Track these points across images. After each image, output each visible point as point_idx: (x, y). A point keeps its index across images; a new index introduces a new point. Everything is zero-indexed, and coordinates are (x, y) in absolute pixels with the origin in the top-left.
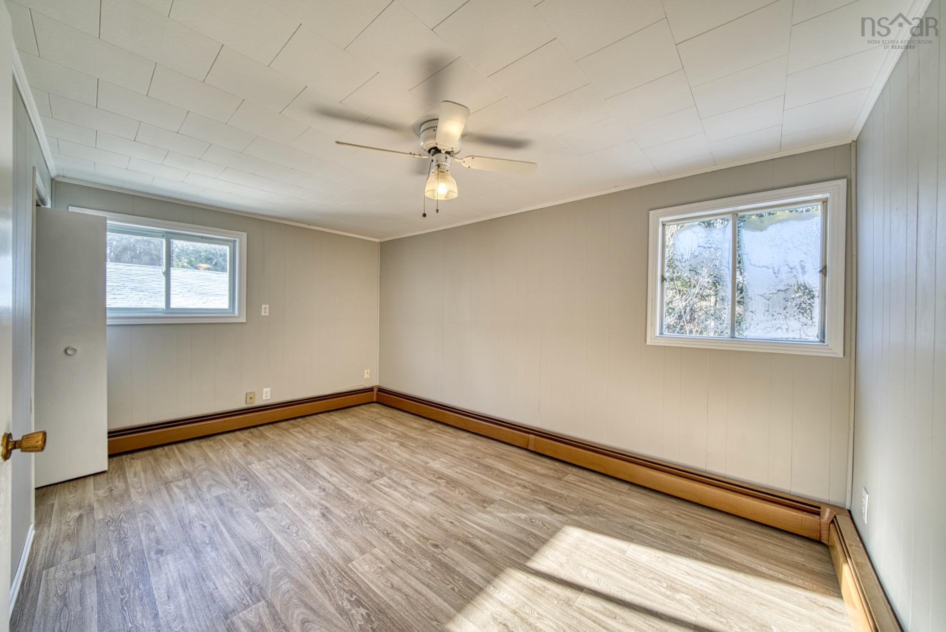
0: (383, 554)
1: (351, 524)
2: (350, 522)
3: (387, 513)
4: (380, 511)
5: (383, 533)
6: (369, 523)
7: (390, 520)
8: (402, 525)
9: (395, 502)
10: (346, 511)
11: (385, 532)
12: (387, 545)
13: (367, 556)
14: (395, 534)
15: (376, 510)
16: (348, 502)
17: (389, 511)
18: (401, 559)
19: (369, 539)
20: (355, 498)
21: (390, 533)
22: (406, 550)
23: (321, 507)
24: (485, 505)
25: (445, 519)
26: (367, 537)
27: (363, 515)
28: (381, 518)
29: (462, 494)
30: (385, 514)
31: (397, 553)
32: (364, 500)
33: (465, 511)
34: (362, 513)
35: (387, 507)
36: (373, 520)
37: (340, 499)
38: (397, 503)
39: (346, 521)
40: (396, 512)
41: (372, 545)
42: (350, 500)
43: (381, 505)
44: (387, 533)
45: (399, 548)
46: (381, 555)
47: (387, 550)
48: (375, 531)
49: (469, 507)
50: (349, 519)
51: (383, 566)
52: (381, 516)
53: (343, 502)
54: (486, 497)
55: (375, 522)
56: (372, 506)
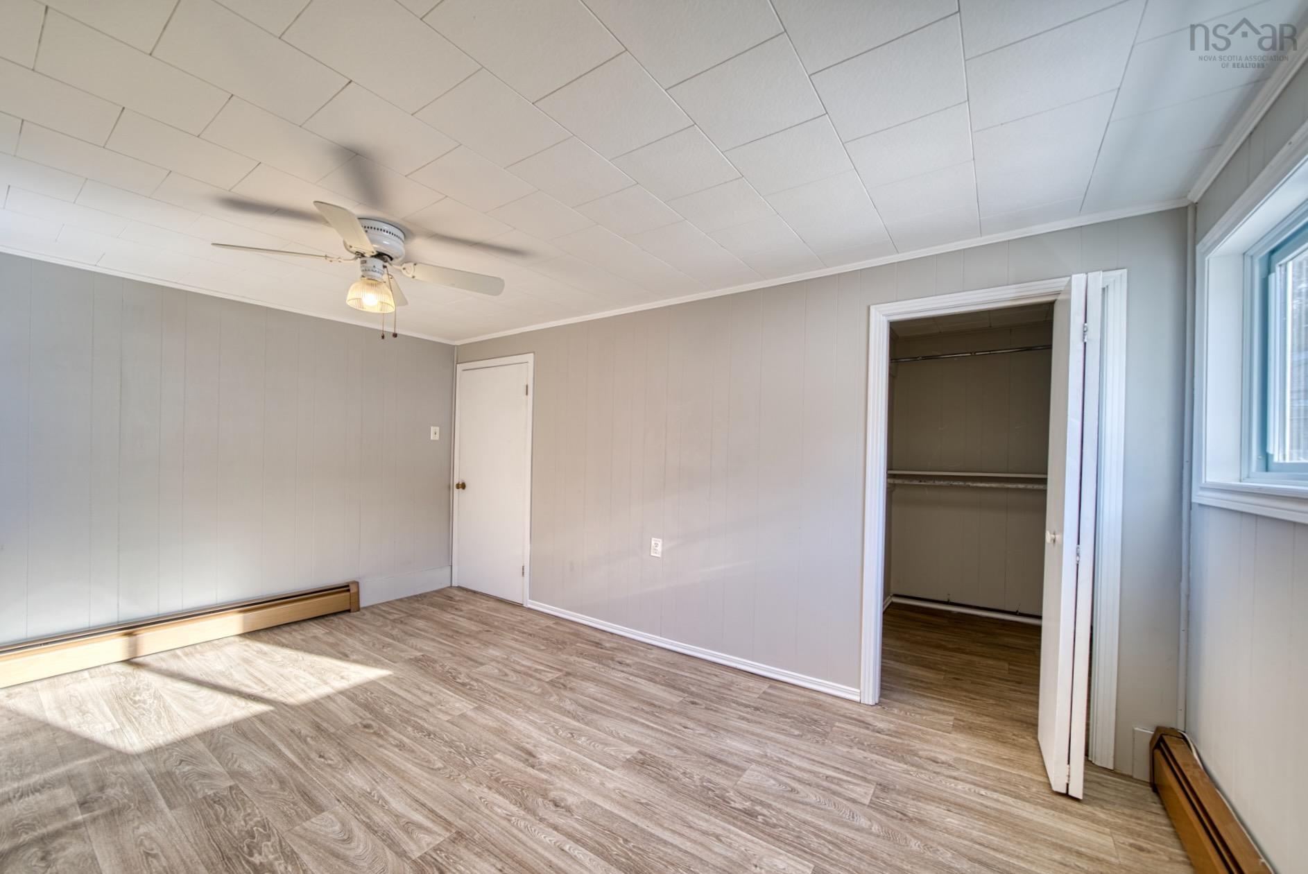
0: (439, 716)
1: (483, 746)
2: (486, 748)
3: (425, 764)
4: (436, 767)
5: (435, 735)
6: (457, 747)
7: (421, 752)
8: (404, 746)
9: (406, 787)
10: (496, 764)
11: (432, 736)
12: (432, 724)
13: (457, 713)
14: (419, 735)
15: (445, 767)
16: (497, 780)
17: (421, 767)
18: (417, 713)
19: (455, 727)
20: (486, 790)
21: (425, 736)
22: (408, 721)
23: (542, 766)
24: (641, 756)
25: (698, 732)
26: (458, 729)
27: (466, 758)
28: (436, 755)
29: (684, 773)
30: (429, 761)
31: (421, 718)
32: (467, 786)
33: (673, 745)
34: (470, 762)
35: (426, 775)
36: (450, 752)
37: (514, 784)
38: (402, 784)
39: (492, 749)
40: (410, 766)
41: (452, 723)
42: (495, 785)
43: (436, 779)
44: (429, 735)
45: (416, 722)
46: (441, 716)
47: (432, 720)
48: (447, 736)
49: (666, 752)
50: (489, 751)
51: (439, 707)
52: (436, 758)
53: (506, 779)
54: (639, 772)
55: (447, 750)
56: (450, 776)
